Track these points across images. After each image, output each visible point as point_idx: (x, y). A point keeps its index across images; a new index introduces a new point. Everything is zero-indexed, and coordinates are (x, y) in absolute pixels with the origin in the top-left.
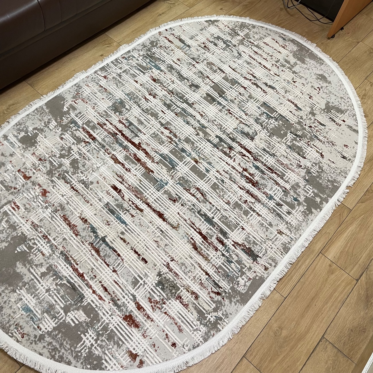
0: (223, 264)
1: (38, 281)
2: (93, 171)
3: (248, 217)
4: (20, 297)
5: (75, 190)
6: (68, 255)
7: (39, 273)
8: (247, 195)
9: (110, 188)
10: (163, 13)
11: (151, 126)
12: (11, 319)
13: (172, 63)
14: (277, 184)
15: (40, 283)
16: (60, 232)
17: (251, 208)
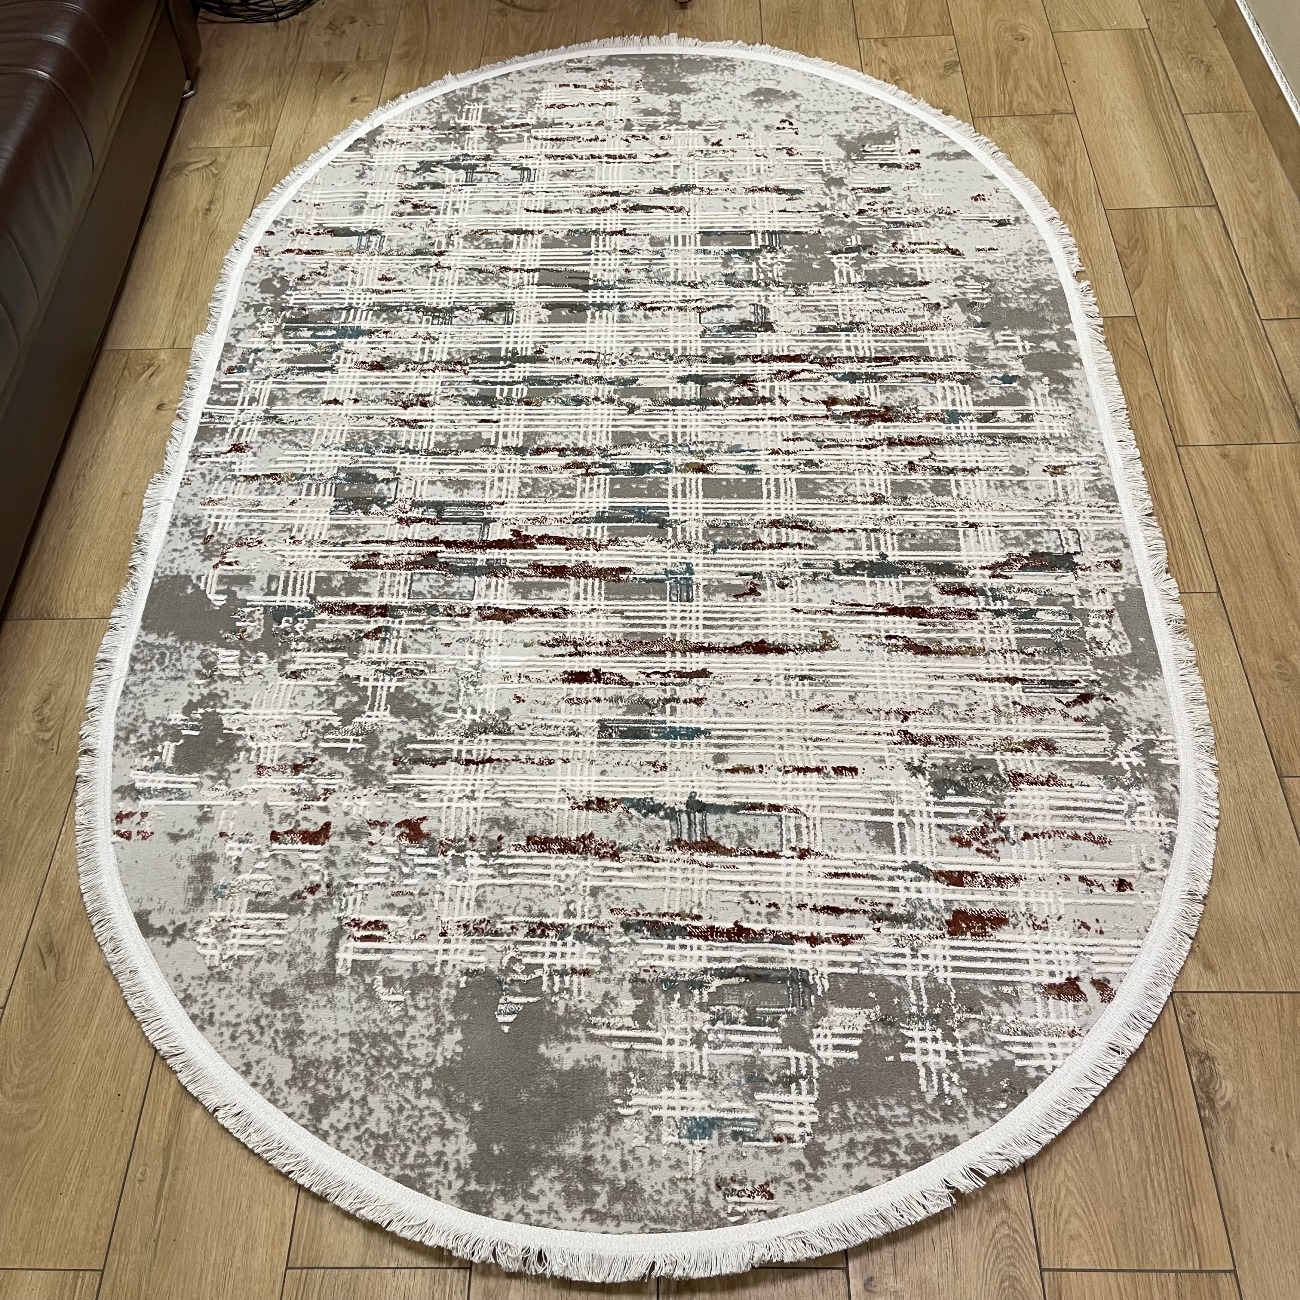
0: (1022, 631)
1: (647, 1040)
2: (474, 684)
3: (955, 492)
4: (647, 1117)
5: (483, 762)
6: (648, 918)
7: (629, 1022)
8: (897, 450)
9: (566, 685)
10: (211, 202)
11: (497, 475)
12: (689, 1188)
13: (376, 298)
14: (933, 377)
15: (659, 1042)
16: (563, 886)
17: (938, 471)
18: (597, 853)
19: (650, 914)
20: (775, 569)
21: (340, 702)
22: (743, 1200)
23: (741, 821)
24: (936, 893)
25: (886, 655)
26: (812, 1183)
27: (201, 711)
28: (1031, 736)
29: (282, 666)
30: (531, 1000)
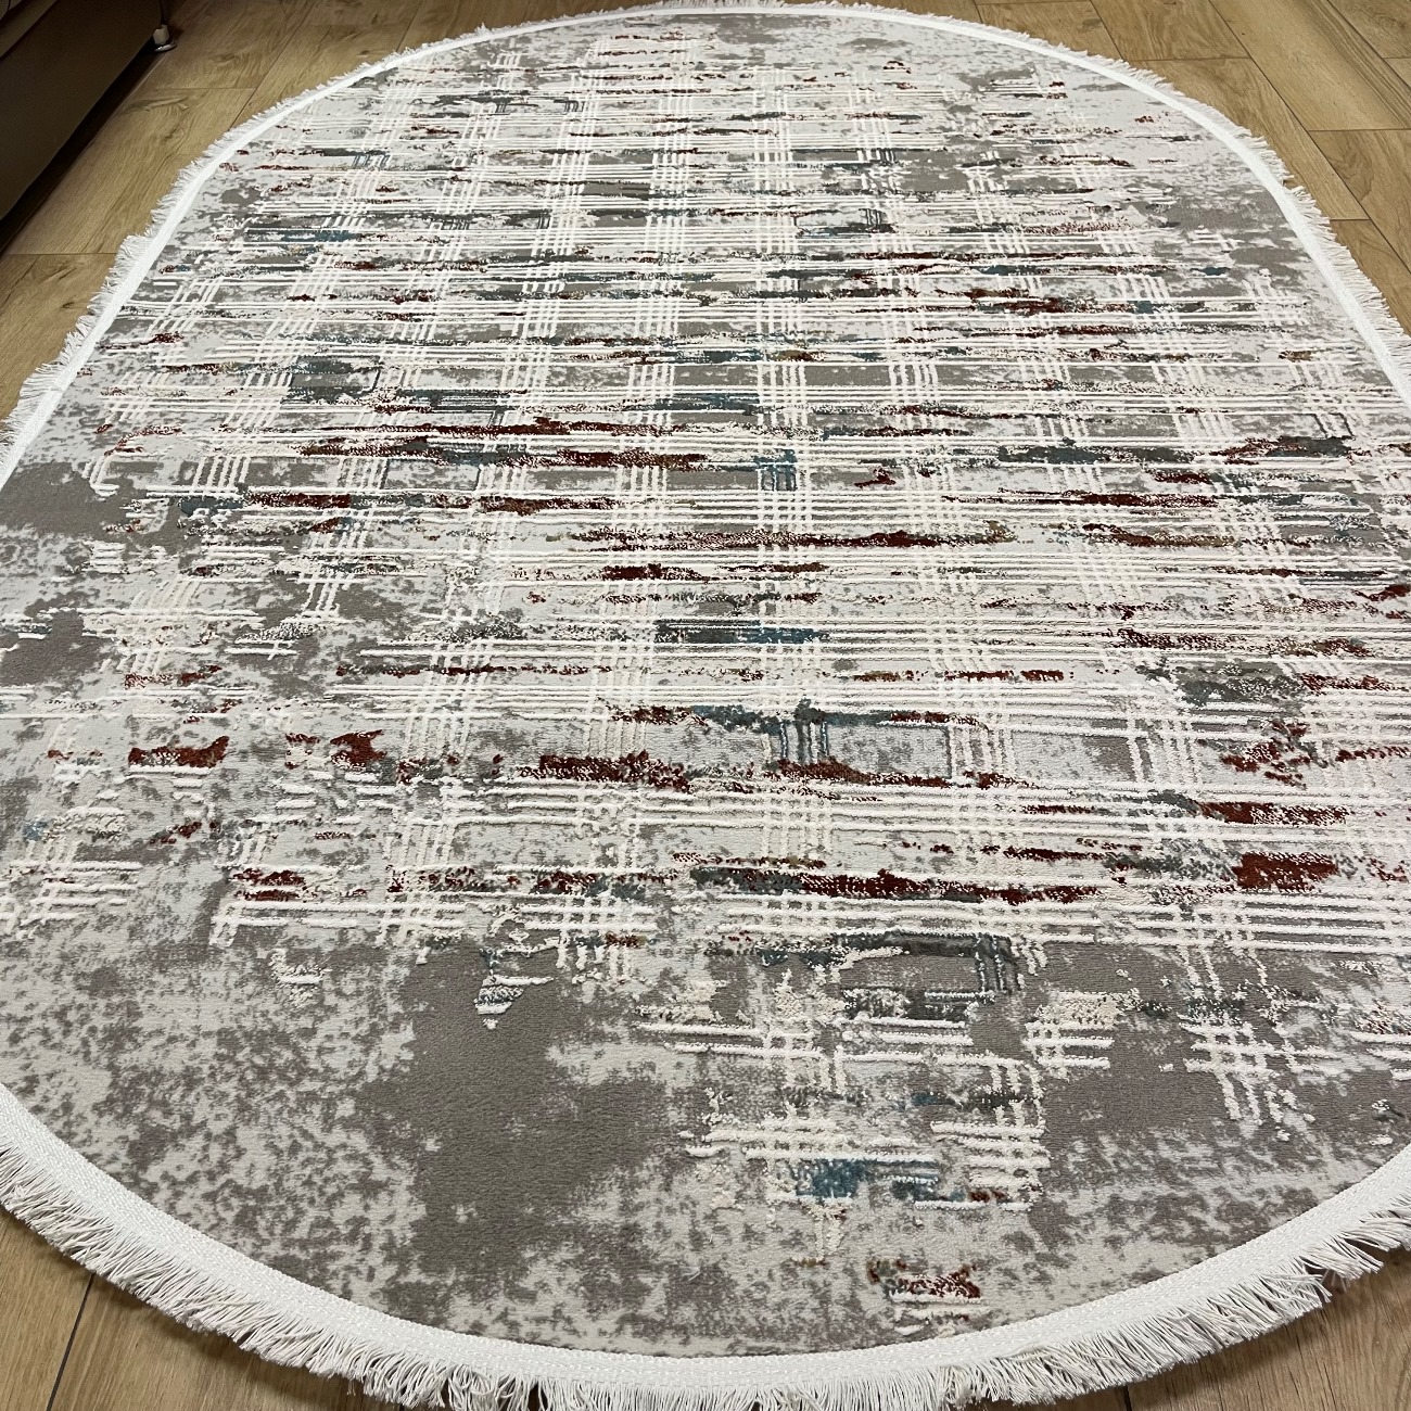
0: (1285, 518)
1: (736, 1039)
2: (469, 581)
3: (1160, 379)
4: (738, 1160)
5: (477, 671)
6: (736, 866)
7: (705, 1012)
8: (1074, 339)
9: (608, 582)
10: (173, 131)
11: (519, 363)
12: (819, 1279)
14: (1112, 270)
15: (757, 1043)
16: (596, 826)
17: (1134, 358)
18: (651, 781)
19: (739, 861)
20: (914, 455)
21: (264, 601)
22: (923, 1298)
23: (883, 736)
24: (1212, 833)
25: (1089, 548)
26: (1050, 1270)
27: (54, 610)
28: (1325, 636)
29: (185, 563)
30: (537, 981)
